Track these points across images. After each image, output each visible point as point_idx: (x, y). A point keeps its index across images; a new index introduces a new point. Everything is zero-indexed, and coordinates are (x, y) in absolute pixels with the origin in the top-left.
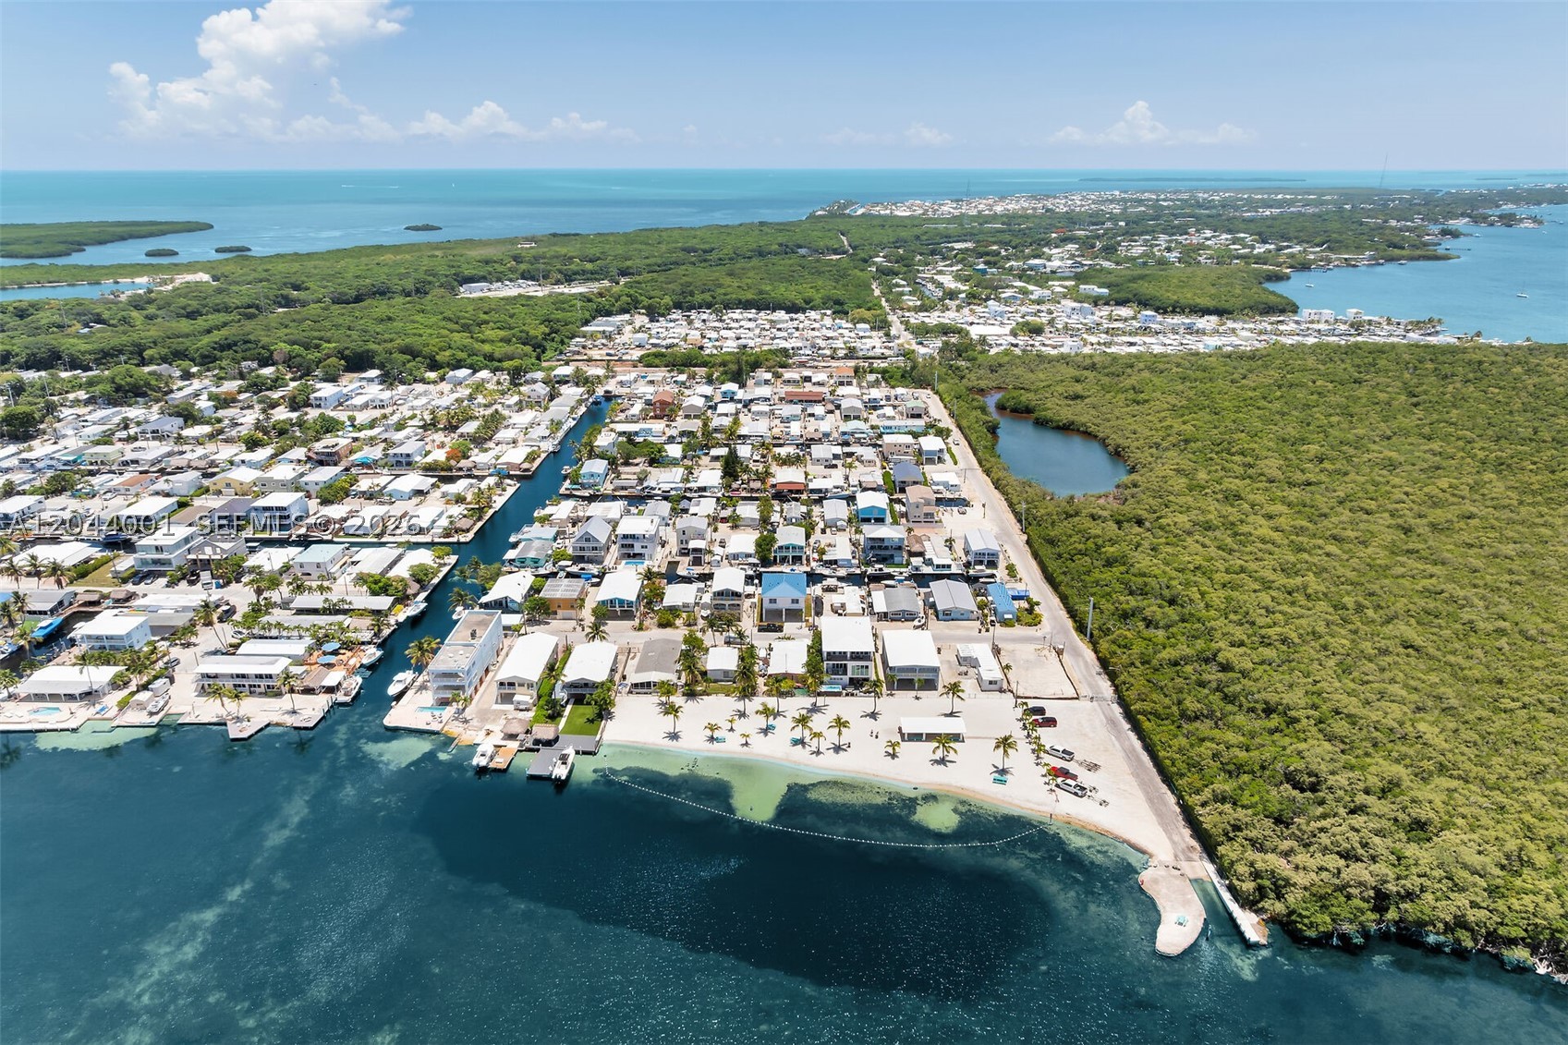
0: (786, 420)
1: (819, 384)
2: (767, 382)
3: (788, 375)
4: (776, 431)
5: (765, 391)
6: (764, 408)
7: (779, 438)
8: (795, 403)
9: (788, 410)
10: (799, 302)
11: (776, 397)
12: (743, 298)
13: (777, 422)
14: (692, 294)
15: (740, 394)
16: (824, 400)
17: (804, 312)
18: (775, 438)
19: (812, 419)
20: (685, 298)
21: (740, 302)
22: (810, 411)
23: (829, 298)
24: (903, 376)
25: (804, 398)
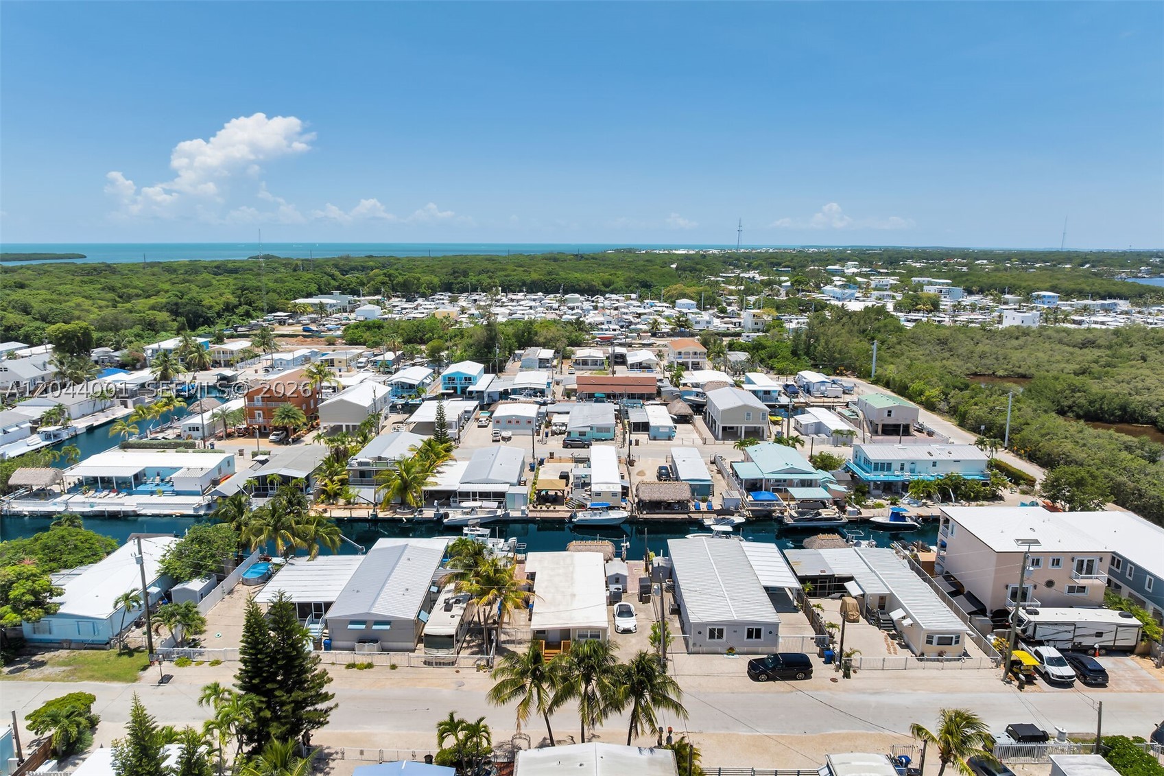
0: (578, 441)
1: (640, 366)
2: (543, 364)
3: (581, 353)
4: (549, 476)
5: (538, 378)
6: (528, 409)
7: (556, 500)
8: (599, 400)
9: (581, 416)
10: (597, 283)
11: (559, 390)
12: (528, 279)
13: (555, 444)
14: (465, 274)
15: (485, 383)
16: (659, 393)
17: (603, 294)
18: (544, 499)
19: (643, 437)
20: (456, 278)
21: (524, 284)
22: (635, 416)
23: (633, 280)
24: (794, 353)
25: (618, 390)
